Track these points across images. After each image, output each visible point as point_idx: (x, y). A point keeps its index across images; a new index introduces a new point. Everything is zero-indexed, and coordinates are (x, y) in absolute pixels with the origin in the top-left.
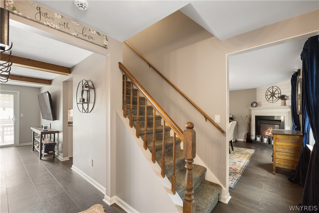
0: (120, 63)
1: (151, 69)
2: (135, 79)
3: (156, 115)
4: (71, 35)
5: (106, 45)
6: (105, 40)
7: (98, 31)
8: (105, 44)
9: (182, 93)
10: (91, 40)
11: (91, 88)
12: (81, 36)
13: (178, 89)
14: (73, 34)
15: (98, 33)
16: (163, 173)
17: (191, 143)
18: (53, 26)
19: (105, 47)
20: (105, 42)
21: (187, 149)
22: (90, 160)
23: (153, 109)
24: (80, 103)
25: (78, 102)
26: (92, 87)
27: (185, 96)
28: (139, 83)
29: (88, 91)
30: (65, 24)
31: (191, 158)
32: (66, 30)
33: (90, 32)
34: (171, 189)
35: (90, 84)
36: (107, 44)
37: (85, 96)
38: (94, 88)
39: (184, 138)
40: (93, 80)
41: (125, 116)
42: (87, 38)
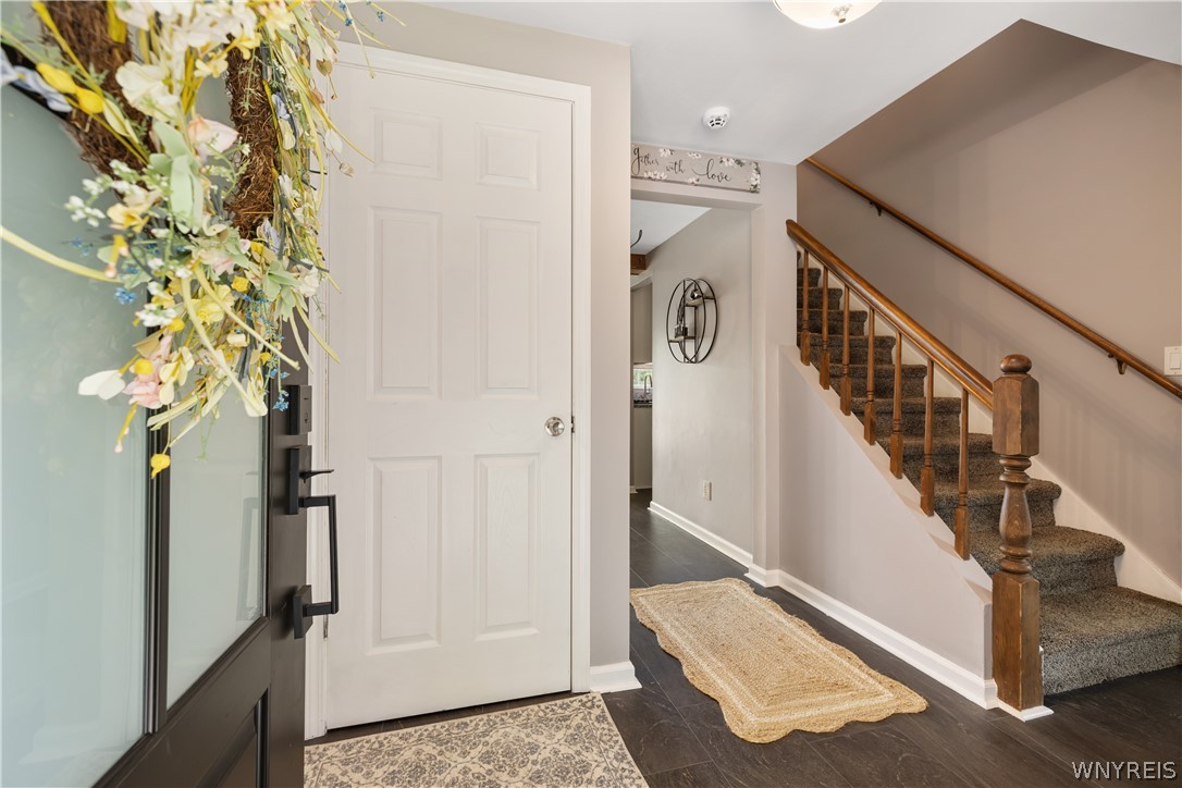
0: (789, 223)
1: (885, 217)
2: (836, 257)
3: (903, 363)
4: (686, 184)
5: (756, 186)
6: (754, 173)
7: (738, 157)
8: (754, 184)
9: (1007, 282)
10: (724, 183)
11: (707, 298)
12: (704, 180)
13: (991, 272)
14: (691, 180)
15: (739, 162)
16: (926, 502)
17: (1017, 410)
18: (658, 177)
19: (754, 190)
20: (755, 179)
21: (1005, 429)
22: (704, 483)
23: (891, 348)
24: (678, 339)
25: (672, 337)
26: (710, 295)
27: (1020, 290)
28: (849, 269)
29: (696, 307)
30: (677, 165)
31: (1018, 451)
32: (678, 178)
33: (721, 165)
34: (954, 545)
35: (704, 288)
36: (758, 181)
37: (689, 322)
38: (714, 298)
39: (996, 400)
40: (711, 278)
41: (806, 359)
42: (715, 182)
